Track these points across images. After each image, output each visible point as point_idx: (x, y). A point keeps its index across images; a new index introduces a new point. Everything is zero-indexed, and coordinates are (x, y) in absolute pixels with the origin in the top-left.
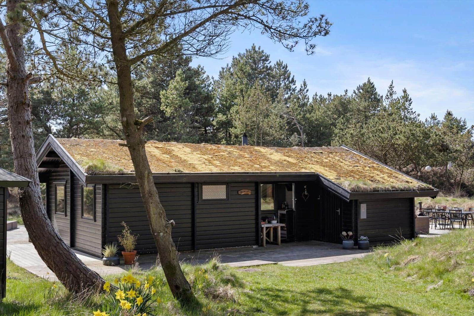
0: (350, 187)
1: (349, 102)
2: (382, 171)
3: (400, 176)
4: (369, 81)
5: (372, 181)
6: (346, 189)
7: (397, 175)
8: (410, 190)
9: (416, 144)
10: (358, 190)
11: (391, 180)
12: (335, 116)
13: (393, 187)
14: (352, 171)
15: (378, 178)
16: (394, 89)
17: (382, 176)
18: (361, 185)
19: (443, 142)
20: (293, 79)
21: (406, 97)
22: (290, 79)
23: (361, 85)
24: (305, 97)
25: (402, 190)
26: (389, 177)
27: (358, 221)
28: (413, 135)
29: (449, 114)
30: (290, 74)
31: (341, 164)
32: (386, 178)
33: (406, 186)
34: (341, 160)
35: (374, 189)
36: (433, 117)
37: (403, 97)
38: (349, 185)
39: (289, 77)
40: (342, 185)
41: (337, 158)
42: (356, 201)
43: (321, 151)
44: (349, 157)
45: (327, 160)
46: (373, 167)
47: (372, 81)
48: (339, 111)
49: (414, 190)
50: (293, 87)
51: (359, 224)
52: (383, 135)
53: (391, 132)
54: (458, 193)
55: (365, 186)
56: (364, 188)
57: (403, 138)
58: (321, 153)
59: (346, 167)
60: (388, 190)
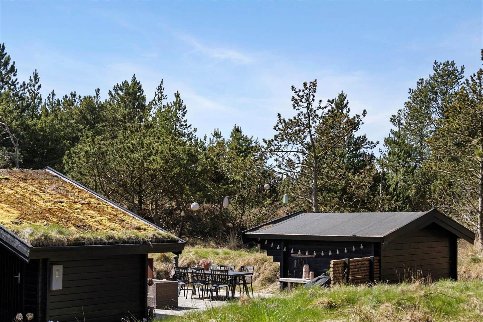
0: (32, 238)
1: (102, 107)
2: (101, 211)
3: (129, 220)
4: (134, 79)
5: (78, 227)
6: (25, 241)
7: (124, 218)
8: (139, 242)
9: (177, 170)
10: (45, 242)
11: (113, 225)
12: (81, 126)
13: (109, 238)
14: (49, 211)
15: (91, 222)
16: (164, 93)
17: (99, 218)
18: (54, 234)
19: (216, 168)
20: (13, 67)
21: (179, 104)
22: (9, 67)
23: (120, 83)
24: (35, 96)
25: (124, 242)
26: (109, 220)
27: (48, 295)
28: (174, 156)
29: (237, 130)
30: (9, 59)
31: (35, 198)
32: (105, 222)
33: (132, 236)
34: (38, 192)
35: (76, 240)
36: (217, 134)
37: (175, 104)
38: (31, 235)
39: (6, 63)
40: (19, 234)
41: (31, 188)
42: (45, 261)
43: (7, 177)
44: (54, 186)
45: (11, 192)
46: (89, 203)
47: (138, 80)
48: (87, 120)
49: (145, 242)
50: (14, 78)
51: (50, 299)
52: (133, 155)
53: (144, 151)
54: (233, 243)
55: (59, 236)
56: (57, 240)
57: (159, 160)
58: (7, 179)
59: (41, 203)
60: (101, 242)
